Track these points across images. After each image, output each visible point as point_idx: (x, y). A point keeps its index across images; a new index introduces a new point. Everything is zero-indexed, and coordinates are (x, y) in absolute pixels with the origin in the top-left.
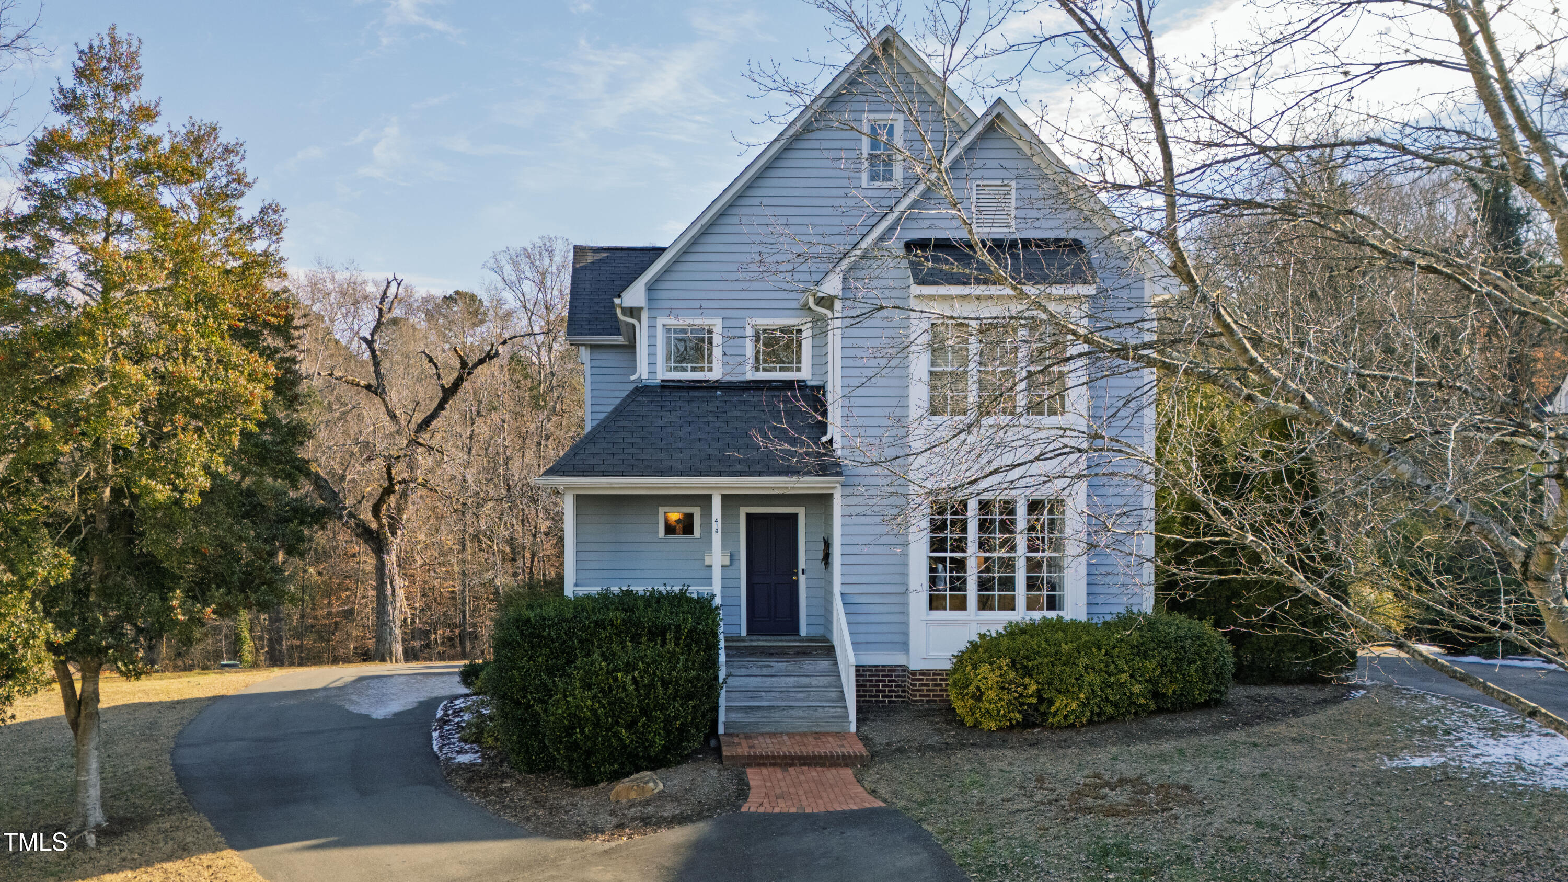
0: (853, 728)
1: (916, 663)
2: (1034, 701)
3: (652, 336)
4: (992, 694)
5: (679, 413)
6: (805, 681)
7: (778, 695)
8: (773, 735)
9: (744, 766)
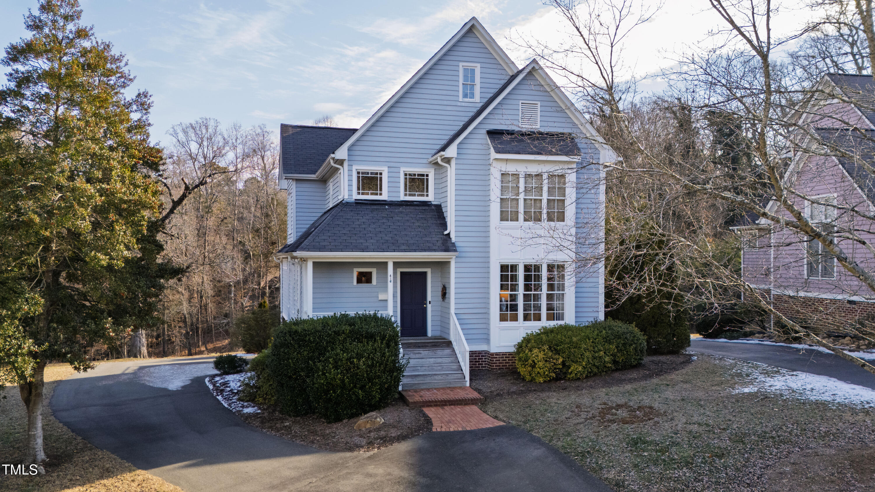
0: (468, 384)
1: (494, 350)
2: (561, 367)
3: (350, 175)
4: (541, 364)
5: (367, 217)
6: (439, 360)
7: (427, 368)
8: (428, 390)
9: (421, 407)
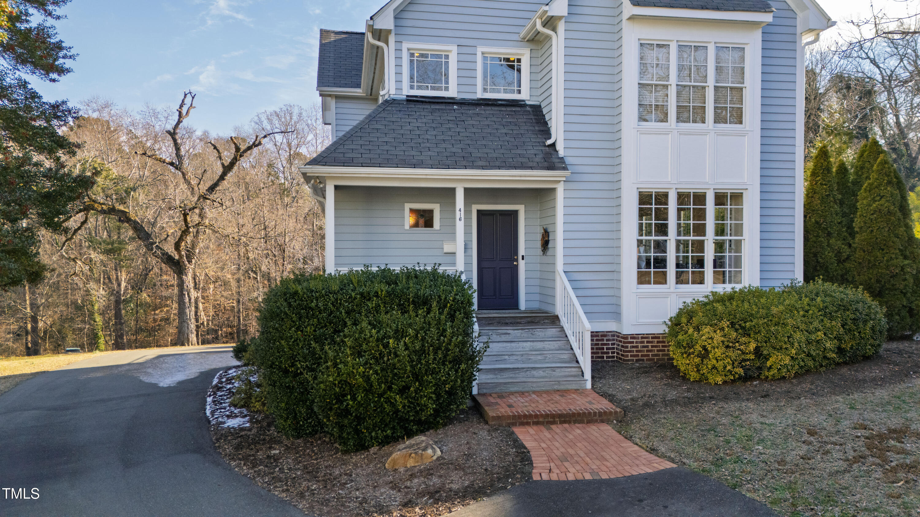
0: (589, 385)
1: (627, 329)
2: (753, 357)
3: (399, 58)
4: (718, 352)
5: (424, 120)
6: (539, 345)
7: (519, 358)
8: (522, 394)
9: (509, 425)
